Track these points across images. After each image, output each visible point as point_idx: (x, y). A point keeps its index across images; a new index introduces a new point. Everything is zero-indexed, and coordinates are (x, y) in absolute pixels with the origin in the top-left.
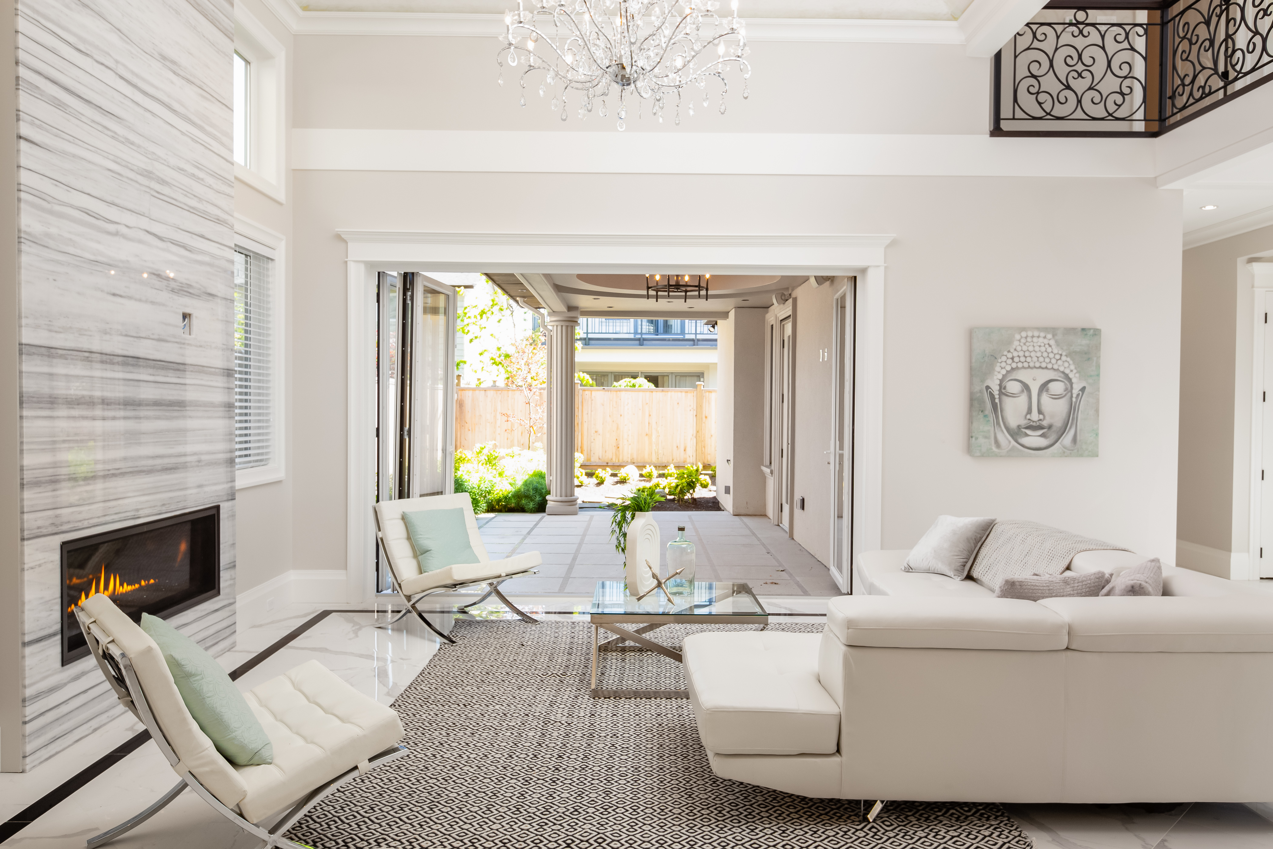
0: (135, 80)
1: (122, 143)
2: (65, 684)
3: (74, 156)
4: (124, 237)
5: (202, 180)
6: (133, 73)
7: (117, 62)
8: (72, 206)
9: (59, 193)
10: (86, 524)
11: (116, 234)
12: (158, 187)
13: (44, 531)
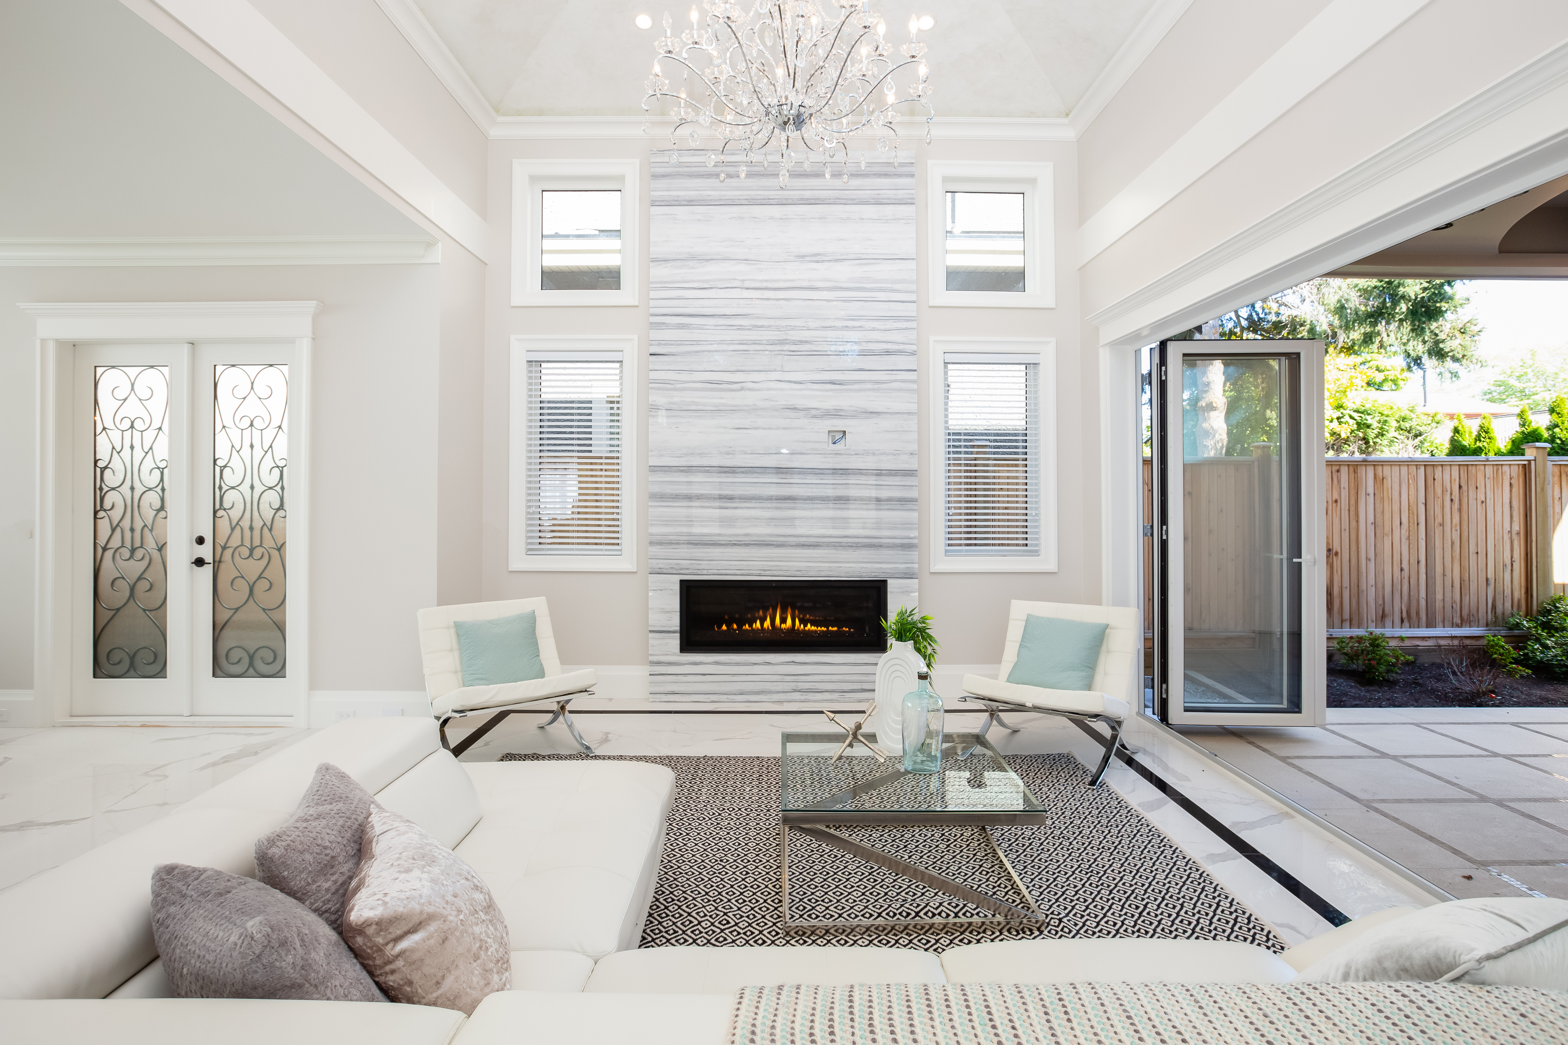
0: (764, 285)
1: (750, 329)
2: (684, 664)
3: (697, 352)
4: (750, 389)
5: (861, 327)
6: (762, 281)
7: (743, 281)
8: (694, 382)
9: (684, 377)
10: (705, 572)
11: (742, 389)
12: (793, 348)
13: (665, 571)
